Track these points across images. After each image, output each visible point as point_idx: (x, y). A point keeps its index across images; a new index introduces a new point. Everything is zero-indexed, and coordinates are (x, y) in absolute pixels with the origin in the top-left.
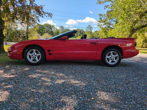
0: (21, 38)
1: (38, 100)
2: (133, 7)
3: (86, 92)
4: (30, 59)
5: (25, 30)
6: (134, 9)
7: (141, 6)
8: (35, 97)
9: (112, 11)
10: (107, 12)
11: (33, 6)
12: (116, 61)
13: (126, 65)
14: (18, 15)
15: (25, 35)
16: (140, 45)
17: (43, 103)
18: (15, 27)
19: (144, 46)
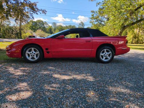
0: (14, 34)
1: (44, 97)
2: (123, 5)
3: (85, 87)
4: (29, 57)
5: (18, 26)
6: (125, 7)
7: (131, 4)
8: (40, 94)
9: (103, 8)
10: (99, 9)
11: (27, 3)
12: (109, 58)
13: (118, 61)
14: (12, 12)
15: (18, 32)
16: (130, 41)
17: (49, 99)
18: (8, 23)
19: (134, 42)
